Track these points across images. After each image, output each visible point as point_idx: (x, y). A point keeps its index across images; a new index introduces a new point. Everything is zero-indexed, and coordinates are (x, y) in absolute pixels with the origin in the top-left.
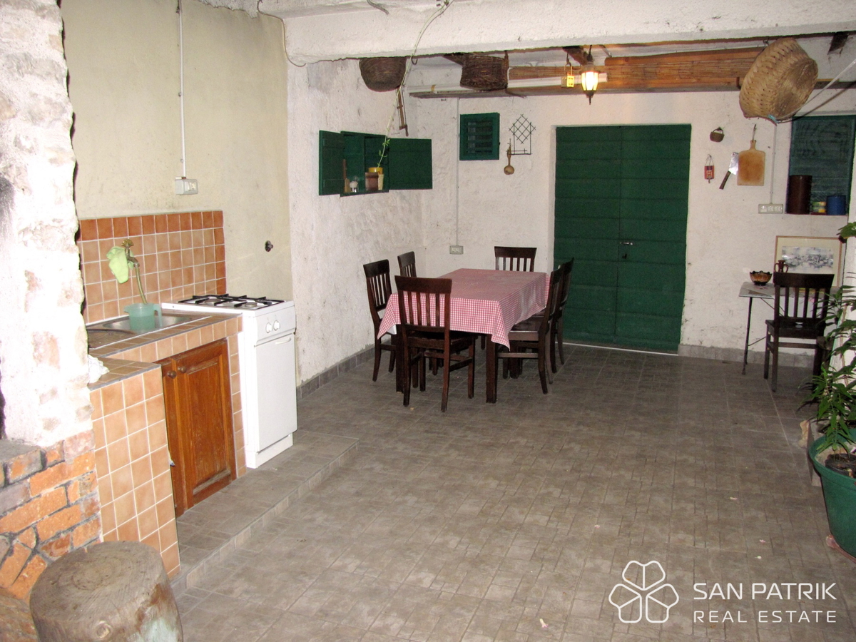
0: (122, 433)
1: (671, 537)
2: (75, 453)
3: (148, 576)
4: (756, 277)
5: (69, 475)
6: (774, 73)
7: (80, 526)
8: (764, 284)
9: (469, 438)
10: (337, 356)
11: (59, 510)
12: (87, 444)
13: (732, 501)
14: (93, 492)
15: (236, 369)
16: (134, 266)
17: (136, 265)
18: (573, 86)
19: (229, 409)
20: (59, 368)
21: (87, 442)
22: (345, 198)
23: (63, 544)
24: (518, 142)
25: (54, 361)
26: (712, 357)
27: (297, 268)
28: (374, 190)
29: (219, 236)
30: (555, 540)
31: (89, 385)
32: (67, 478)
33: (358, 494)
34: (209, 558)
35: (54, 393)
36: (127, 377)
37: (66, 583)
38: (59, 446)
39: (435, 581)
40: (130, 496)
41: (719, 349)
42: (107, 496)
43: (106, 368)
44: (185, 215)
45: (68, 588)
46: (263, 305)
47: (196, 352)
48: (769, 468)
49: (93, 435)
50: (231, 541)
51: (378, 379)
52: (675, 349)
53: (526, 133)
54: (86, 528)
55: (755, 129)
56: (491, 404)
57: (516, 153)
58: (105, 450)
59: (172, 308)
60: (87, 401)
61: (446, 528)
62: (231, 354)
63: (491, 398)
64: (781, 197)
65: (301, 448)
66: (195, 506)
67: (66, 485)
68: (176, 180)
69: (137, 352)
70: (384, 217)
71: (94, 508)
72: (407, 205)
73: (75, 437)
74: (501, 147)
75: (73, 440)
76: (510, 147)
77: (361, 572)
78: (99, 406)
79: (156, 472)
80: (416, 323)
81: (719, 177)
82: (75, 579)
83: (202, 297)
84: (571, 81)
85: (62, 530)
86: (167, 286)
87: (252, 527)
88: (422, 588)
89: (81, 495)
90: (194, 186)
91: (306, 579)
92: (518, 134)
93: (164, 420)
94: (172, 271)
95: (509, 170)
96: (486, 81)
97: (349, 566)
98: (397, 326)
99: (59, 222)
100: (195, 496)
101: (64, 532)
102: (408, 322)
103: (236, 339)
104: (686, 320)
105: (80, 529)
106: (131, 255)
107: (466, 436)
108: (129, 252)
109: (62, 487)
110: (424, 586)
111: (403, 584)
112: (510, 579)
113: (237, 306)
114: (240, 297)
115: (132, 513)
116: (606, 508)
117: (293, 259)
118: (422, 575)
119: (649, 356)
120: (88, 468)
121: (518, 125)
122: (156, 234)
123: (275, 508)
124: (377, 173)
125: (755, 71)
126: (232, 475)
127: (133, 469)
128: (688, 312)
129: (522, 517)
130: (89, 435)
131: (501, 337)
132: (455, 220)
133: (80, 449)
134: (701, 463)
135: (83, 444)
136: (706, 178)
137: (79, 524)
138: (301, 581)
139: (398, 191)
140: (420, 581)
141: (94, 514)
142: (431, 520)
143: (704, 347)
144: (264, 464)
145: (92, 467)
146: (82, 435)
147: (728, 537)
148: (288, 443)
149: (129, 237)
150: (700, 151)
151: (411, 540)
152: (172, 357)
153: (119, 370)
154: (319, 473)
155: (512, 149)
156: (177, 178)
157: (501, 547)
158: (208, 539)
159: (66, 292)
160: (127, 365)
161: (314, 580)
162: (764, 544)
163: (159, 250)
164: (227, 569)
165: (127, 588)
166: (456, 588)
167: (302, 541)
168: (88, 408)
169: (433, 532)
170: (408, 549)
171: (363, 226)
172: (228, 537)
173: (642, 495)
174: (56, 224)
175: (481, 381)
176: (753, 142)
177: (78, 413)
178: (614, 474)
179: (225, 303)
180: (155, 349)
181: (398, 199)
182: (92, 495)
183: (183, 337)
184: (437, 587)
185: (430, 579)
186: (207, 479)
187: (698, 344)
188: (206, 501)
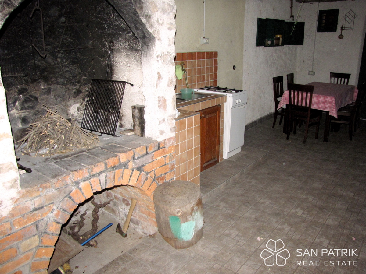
0: (185, 139)
2: (169, 145)
3: (195, 195)
5: (166, 153)
7: (168, 173)
9: (316, 156)
10: (257, 116)
11: (162, 166)
12: (173, 142)
14: (174, 161)
15: (223, 117)
16: (185, 73)
17: (185, 72)
19: (219, 133)
20: (166, 111)
21: (173, 141)
22: (266, 48)
23: (163, 179)
24: (347, 24)
25: (165, 108)
27: (244, 78)
28: (278, 45)
29: (216, 62)
30: (357, 204)
31: (175, 119)
32: (165, 154)
33: (269, 174)
34: (210, 192)
35: (164, 120)
36: (188, 117)
37: (165, 193)
38: (164, 141)
39: (303, 213)
40: (186, 164)
42: (178, 163)
43: (179, 113)
44: (203, 53)
45: (166, 195)
46: (234, 92)
47: (209, 109)
49: (175, 138)
50: (219, 186)
51: (275, 127)
53: (352, 19)
54: (170, 174)
56: (325, 142)
57: (345, 28)
58: (179, 144)
59: (197, 91)
60: (174, 126)
61: (307, 192)
62: (222, 111)
63: (326, 140)
65: (245, 153)
66: (203, 171)
67: (165, 157)
68: (201, 38)
69: (188, 107)
70: (281, 57)
71: (174, 167)
72: (291, 52)
73: (169, 138)
74: (338, 25)
75: (169, 139)
76: (343, 26)
77: (272, 205)
78: (178, 127)
79: (195, 156)
80: (296, 104)
82: (168, 192)
83: (209, 87)
85: (163, 173)
86: (195, 82)
87: (226, 182)
88: (298, 215)
89: (170, 161)
90: (208, 41)
91: (249, 205)
92: (348, 19)
93: (200, 135)
94: (197, 76)
95: (341, 37)
97: (266, 202)
98: (287, 105)
99: (169, 53)
100: (204, 167)
101: (163, 174)
102: (292, 103)
103: (224, 105)
105: (168, 174)
106: (183, 69)
108: (183, 67)
109: (164, 157)
110: (299, 214)
111: (289, 213)
112: (337, 218)
113: (224, 92)
114: (224, 88)
115: (186, 171)
117: (244, 74)
118: (298, 210)
120: (173, 151)
121: (348, 14)
122: (192, 60)
123: (235, 176)
124: (279, 37)
126: (218, 161)
127: (187, 153)
129: (341, 192)
130: (174, 138)
131: (334, 113)
132: (312, 60)
133: (171, 143)
135: (172, 141)
137: (168, 172)
138: (247, 206)
139: (287, 46)
140: (297, 212)
141: (173, 169)
142: (301, 188)
144: (230, 158)
145: (174, 151)
146: (171, 138)
148: (239, 150)
149: (182, 61)
151: (292, 195)
152: (200, 110)
153: (184, 114)
154: (253, 164)
156: (201, 37)
157: (332, 203)
158: (210, 185)
159: (170, 81)
160: (187, 112)
161: (252, 206)
163: (193, 67)
164: (217, 197)
165: (188, 198)
166: (313, 217)
167: (246, 190)
168: (174, 127)
169: (302, 193)
170: (291, 199)
171: (272, 61)
172: (218, 185)
174: (168, 54)
175: (322, 132)
177: (171, 129)
179: (218, 90)
180: (194, 107)
181: (287, 49)
182: (173, 162)
183: (205, 103)
184: (304, 216)
185: (301, 212)
186: (209, 161)
188: (207, 170)
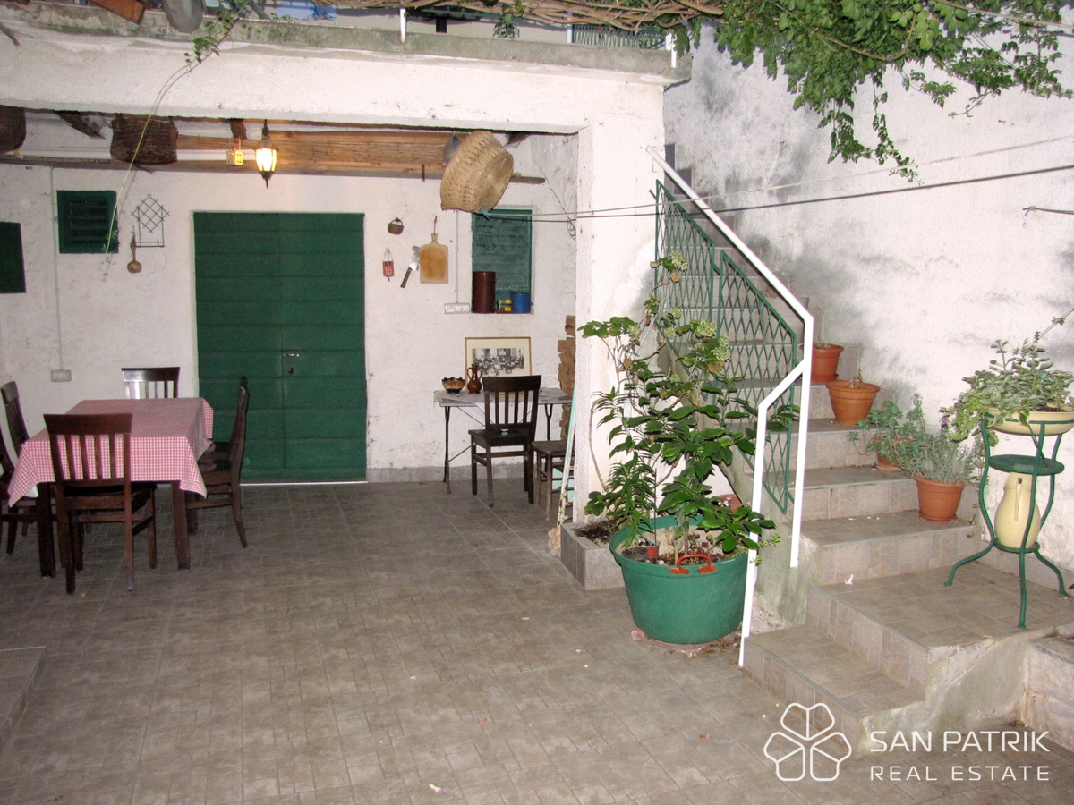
1: (495, 670)
4: (450, 384)
6: (478, 164)
8: (457, 391)
9: (188, 616)
13: (525, 621)
18: (241, 164)
24: (145, 232)
26: (406, 479)
30: (380, 703)
41: (413, 469)
48: (538, 583)
52: (363, 476)
53: (156, 219)
55: (436, 220)
56: (186, 571)
57: (142, 244)
61: (245, 724)
63: (183, 563)
64: (466, 295)
74: (121, 236)
76: (134, 237)
80: (79, 477)
81: (399, 274)
84: (239, 157)
92: (144, 219)
95: (134, 266)
96: (149, 153)
102: (67, 477)
104: (373, 441)
107: (184, 615)
112: (364, 757)
116: (407, 657)
119: (335, 486)
121: (143, 208)
125: (458, 160)
128: (373, 431)
129: (325, 689)
131: (193, 483)
134: (469, 591)
136: (385, 275)
142: (219, 720)
143: (396, 469)
147: (547, 655)
150: (376, 245)
151: (212, 750)
155: (137, 240)
157: (327, 726)
162: (581, 653)
169: (233, 733)
173: (434, 636)
176: (434, 235)
178: (390, 621)
187: (388, 466)
